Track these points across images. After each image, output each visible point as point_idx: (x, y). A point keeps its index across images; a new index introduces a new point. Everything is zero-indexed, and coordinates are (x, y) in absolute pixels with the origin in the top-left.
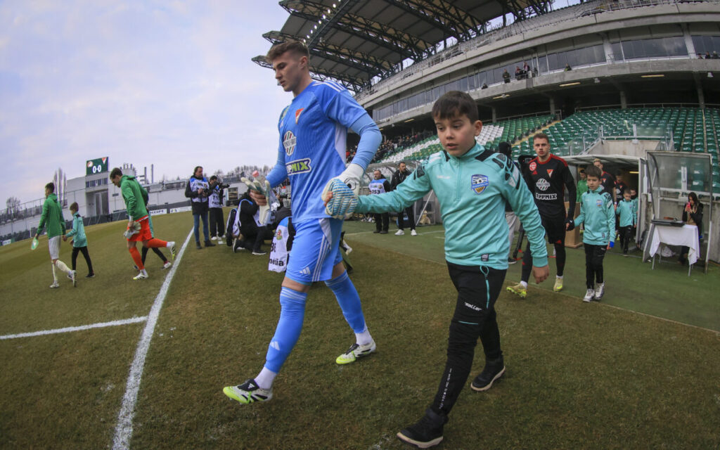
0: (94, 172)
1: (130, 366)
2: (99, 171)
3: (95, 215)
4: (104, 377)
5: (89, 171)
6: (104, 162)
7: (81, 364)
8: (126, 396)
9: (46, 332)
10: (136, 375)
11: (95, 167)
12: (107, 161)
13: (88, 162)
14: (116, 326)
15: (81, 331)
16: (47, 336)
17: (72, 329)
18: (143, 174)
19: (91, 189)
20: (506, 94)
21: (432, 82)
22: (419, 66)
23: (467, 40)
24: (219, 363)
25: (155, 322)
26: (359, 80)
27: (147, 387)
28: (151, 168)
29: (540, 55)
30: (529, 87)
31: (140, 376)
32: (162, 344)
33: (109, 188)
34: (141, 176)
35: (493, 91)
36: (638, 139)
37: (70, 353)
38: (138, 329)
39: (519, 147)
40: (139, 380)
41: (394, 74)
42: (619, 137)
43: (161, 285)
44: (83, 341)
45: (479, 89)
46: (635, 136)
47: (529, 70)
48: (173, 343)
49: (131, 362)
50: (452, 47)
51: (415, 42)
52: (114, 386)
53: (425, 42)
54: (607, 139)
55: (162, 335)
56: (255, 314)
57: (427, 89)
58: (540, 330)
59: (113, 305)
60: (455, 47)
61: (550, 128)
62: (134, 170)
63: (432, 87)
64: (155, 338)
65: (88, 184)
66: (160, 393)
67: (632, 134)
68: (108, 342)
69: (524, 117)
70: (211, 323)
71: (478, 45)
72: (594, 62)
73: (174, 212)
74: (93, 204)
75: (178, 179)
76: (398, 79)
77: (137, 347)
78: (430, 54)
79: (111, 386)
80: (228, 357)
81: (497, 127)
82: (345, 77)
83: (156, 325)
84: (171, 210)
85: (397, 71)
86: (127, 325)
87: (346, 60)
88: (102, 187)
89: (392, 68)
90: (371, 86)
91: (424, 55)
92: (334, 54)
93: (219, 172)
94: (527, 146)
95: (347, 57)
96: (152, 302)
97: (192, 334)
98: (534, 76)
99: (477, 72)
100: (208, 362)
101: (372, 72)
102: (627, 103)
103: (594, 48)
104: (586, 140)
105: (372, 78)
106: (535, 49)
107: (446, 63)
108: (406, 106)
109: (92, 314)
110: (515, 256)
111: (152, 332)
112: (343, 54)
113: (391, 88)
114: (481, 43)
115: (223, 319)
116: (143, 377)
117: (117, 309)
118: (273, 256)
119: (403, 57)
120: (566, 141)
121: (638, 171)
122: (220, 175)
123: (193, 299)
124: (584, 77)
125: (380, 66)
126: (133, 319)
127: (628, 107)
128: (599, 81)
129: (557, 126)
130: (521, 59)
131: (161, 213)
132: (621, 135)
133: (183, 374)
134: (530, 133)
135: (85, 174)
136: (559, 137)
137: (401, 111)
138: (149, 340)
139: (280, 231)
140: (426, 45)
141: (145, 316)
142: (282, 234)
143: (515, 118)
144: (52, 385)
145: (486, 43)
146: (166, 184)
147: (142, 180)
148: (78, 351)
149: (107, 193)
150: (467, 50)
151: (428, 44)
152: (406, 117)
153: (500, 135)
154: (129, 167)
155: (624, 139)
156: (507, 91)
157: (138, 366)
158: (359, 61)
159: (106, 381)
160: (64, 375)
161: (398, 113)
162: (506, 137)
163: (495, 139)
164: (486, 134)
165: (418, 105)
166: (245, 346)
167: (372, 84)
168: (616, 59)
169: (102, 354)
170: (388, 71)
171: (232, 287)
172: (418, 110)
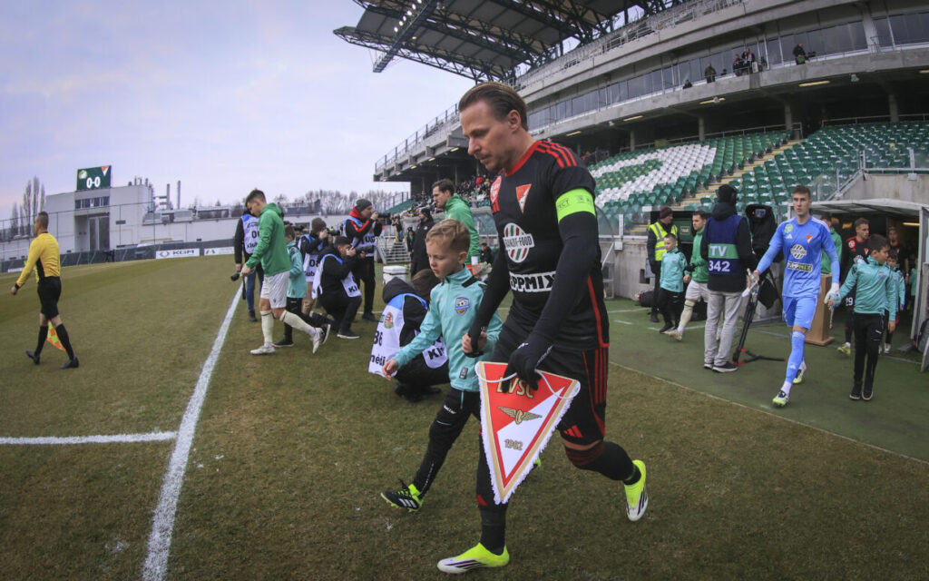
0: (89, 186)
1: (153, 515)
2: (97, 185)
3: (88, 249)
4: (110, 527)
5: (81, 185)
6: (105, 172)
7: (71, 503)
8: (148, 563)
9: (12, 441)
10: (163, 530)
11: (90, 179)
12: (109, 172)
13: (79, 171)
14: (126, 443)
15: (69, 445)
16: (14, 447)
17: (53, 440)
18: (165, 194)
19: (83, 212)
20: (719, 97)
21: (608, 76)
22: (589, 50)
23: (658, 11)
24: (297, 522)
25: (190, 443)
26: (497, 68)
27: (182, 551)
28: (176, 186)
29: (770, 36)
30: (753, 87)
31: (170, 533)
32: (202, 482)
33: (111, 211)
34: (161, 198)
35: (700, 93)
36: (915, 172)
37: (52, 481)
38: (161, 453)
39: (739, 180)
40: (168, 540)
41: (549, 61)
42: (890, 169)
43: (196, 380)
44: (74, 464)
45: (679, 89)
46: (912, 167)
47: (753, 61)
48: (220, 481)
49: (154, 508)
50: (638, 22)
51: (580, 13)
52: (127, 545)
53: (595, 13)
54: (870, 172)
55: (201, 466)
56: (348, 442)
57: (601, 86)
58: (773, 486)
59: (120, 407)
60: (641, 23)
61: (785, 151)
62: (150, 187)
63: (608, 83)
64: (191, 471)
65: (78, 204)
66: (204, 563)
67: (907, 164)
68: (114, 468)
69: (746, 132)
70: (279, 452)
71: (677, 20)
72: (850, 49)
73: (210, 253)
74: (85, 233)
75: (218, 205)
76: (556, 69)
77: (163, 482)
78: (603, 33)
79: (122, 545)
80: (310, 511)
81: (706, 148)
82: (477, 64)
83: (192, 448)
84: (206, 250)
85: (554, 56)
86: (144, 444)
87: (477, 37)
88: (100, 210)
89: (547, 52)
90: (515, 79)
91: (594, 33)
92: (459, 28)
93: (281, 198)
94: (753, 180)
95: (478, 33)
96: (183, 408)
97: (249, 468)
98: (761, 69)
99: (675, 61)
100: (280, 517)
101: (517, 56)
102: (899, 114)
103: (849, 26)
104: (840, 173)
105: (516, 65)
106: (762, 28)
107: (630, 46)
108: (569, 110)
109: (87, 419)
110: (735, 359)
111: (186, 460)
112: (473, 28)
113: (547, 84)
114: (681, 16)
115: (300, 447)
116: (175, 535)
117: (127, 414)
118: (377, 350)
119: (564, 35)
120: (809, 174)
121: (918, 222)
122: (282, 202)
123: (248, 407)
124: (834, 72)
125: (529, 48)
126: (153, 434)
127: (901, 119)
128: (857, 79)
129: (796, 148)
130: (741, 43)
131: (190, 254)
132: (891, 165)
133: (240, 535)
134: (756, 158)
135: (75, 189)
136: (800, 166)
137: (561, 119)
138: (182, 473)
139: (390, 316)
140: (598, 19)
141: (172, 431)
142: (394, 320)
143: (733, 134)
144: (24, 531)
145: (689, 18)
146: (199, 212)
147: (162, 204)
148: (65, 479)
149: (108, 219)
150: (660, 27)
151: (601, 17)
152: (569, 128)
153: (710, 161)
154: (143, 183)
155: (896, 172)
156: (722, 93)
157: (165, 516)
158: (497, 40)
159: (113, 535)
160: (44, 516)
161: (556, 121)
162: (721, 164)
163: (704, 166)
164: (690, 158)
165: (588, 110)
166: (336, 495)
167: (517, 75)
168: (881, 45)
169: (104, 489)
170: (541, 55)
171: (308, 391)
172: (587, 118)
